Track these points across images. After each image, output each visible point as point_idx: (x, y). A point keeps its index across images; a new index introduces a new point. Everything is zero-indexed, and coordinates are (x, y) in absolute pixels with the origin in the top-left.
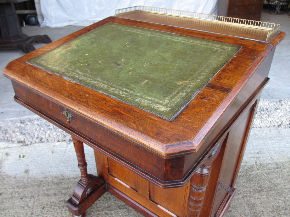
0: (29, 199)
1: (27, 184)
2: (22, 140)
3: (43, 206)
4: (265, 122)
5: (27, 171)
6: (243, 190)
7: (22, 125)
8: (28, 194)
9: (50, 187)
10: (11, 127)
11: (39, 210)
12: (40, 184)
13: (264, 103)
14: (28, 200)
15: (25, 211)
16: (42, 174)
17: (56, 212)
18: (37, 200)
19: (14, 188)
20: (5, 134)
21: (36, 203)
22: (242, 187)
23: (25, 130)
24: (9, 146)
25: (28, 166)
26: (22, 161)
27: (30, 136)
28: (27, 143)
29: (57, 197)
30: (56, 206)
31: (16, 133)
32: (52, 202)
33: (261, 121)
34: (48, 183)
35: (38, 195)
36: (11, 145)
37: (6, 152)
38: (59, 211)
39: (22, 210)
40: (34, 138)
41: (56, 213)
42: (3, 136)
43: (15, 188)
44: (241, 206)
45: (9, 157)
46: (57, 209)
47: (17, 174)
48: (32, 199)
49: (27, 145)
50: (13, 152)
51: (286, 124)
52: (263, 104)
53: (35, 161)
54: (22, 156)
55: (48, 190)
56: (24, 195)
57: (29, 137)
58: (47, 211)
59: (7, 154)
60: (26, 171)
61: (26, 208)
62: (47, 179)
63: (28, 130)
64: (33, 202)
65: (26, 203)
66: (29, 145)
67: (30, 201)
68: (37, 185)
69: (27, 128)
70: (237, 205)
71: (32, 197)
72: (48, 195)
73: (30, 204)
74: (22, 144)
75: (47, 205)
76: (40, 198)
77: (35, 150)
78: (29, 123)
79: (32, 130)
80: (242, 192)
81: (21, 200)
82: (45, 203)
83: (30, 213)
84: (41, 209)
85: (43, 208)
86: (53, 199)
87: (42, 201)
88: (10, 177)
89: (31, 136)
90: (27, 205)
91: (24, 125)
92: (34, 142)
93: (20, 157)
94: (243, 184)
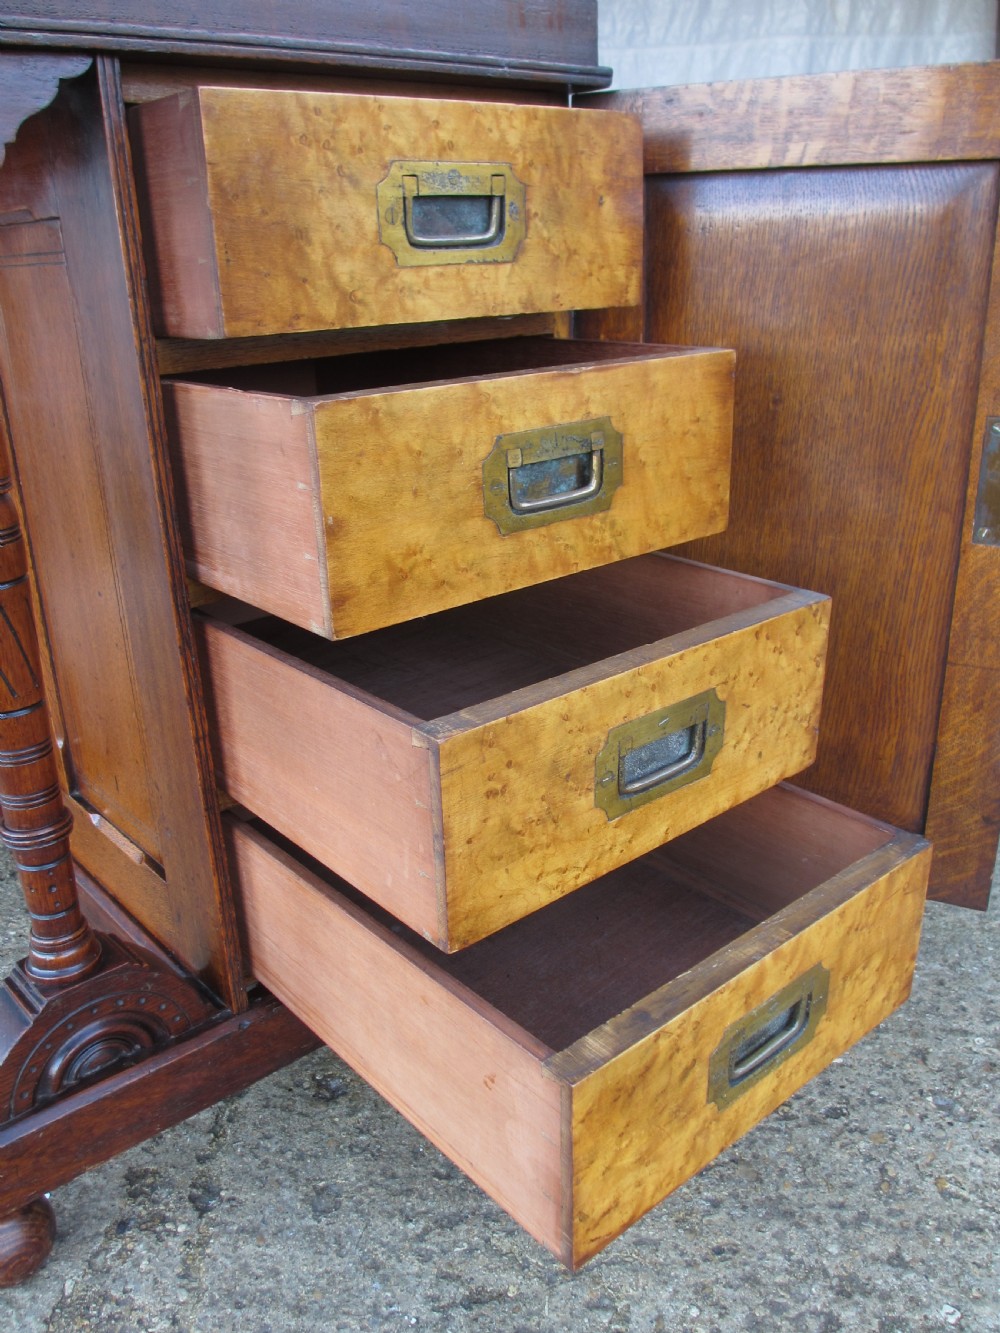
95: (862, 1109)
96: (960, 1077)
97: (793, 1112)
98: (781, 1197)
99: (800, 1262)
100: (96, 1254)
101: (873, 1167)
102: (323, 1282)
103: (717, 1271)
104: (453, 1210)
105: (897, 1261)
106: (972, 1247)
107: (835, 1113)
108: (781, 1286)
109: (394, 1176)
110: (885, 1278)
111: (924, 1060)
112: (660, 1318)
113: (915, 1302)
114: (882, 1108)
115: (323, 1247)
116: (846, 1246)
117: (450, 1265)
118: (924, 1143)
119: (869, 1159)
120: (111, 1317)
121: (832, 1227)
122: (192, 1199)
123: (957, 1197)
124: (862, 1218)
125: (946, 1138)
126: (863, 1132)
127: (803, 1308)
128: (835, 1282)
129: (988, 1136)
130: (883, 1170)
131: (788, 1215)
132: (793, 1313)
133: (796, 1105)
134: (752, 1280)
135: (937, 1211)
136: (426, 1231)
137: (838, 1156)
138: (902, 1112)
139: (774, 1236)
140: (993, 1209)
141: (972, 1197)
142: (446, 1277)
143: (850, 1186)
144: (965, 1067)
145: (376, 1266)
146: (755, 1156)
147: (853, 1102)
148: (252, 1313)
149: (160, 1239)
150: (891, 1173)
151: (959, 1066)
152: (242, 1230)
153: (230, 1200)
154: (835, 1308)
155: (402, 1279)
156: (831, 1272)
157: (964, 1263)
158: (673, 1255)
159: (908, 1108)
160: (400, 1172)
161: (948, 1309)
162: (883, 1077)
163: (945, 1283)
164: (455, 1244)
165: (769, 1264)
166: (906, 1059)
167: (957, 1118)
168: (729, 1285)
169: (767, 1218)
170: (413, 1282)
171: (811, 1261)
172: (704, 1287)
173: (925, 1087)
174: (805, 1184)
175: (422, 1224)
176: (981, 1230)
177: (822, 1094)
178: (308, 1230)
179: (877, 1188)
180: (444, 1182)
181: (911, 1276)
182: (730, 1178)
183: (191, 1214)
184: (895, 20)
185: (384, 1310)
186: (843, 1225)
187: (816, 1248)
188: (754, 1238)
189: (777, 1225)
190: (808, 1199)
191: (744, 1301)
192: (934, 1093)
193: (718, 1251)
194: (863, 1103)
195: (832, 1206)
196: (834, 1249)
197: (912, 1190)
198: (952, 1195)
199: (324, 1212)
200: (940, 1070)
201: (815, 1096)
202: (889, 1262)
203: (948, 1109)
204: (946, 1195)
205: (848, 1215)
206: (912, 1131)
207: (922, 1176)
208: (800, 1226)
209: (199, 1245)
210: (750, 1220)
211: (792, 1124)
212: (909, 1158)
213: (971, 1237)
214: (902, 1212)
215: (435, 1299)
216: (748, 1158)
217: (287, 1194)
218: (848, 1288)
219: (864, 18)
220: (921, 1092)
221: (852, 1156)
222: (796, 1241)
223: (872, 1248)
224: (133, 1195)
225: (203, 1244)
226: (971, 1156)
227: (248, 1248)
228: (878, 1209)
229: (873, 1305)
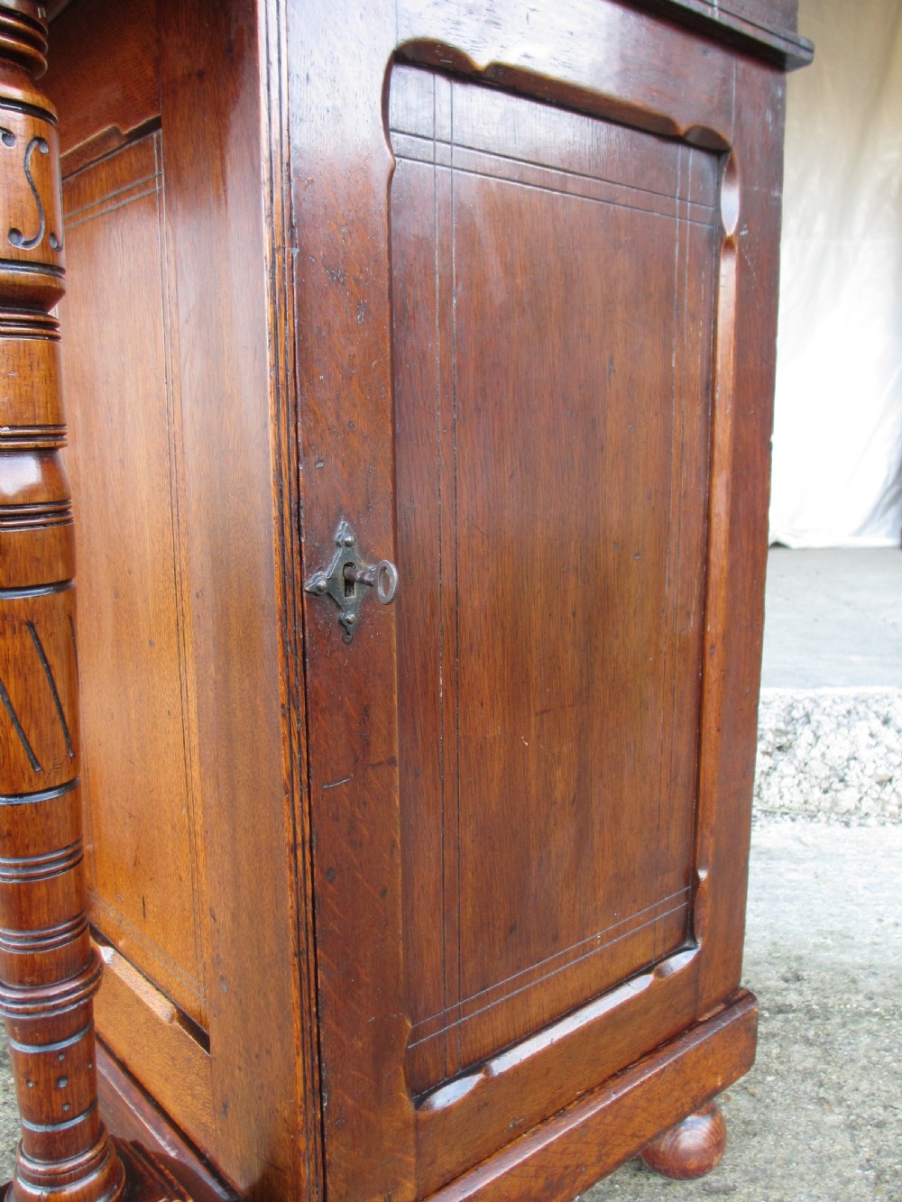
6: (864, 1086)
22: (864, 1068)
44: (819, 1174)
70: (788, 1162)
80: (857, 1097)
94: (872, 1053)
184: (819, 227)
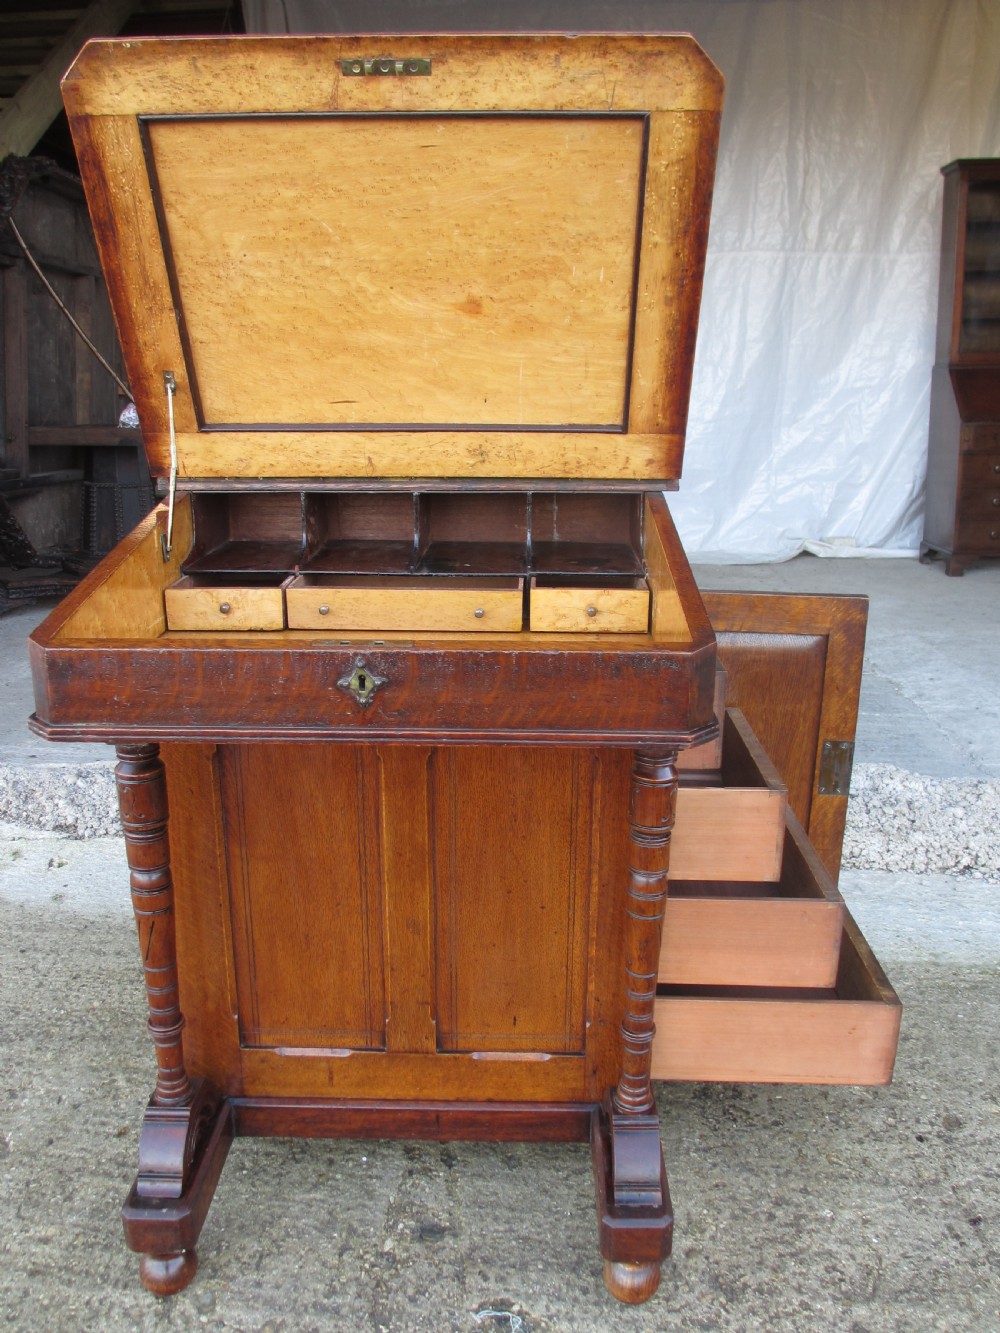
0: (44, 955)
1: (50, 925)
2: (70, 821)
3: (74, 974)
4: (901, 849)
5: (61, 896)
7: (80, 783)
8: (44, 944)
9: (110, 937)
10: (46, 785)
11: (63, 979)
12: (86, 927)
13: (906, 783)
14: (39, 956)
15: (24, 977)
16: (100, 907)
17: (108, 989)
18: (63, 959)
19: (10, 928)
20: (25, 802)
21: (59, 966)
23: (84, 796)
24: (27, 836)
25: (65, 886)
26: (54, 874)
27: (94, 813)
28: (80, 832)
29: (123, 960)
30: (109, 977)
31: (56, 801)
32: (103, 966)
33: (888, 844)
34: (110, 928)
35: (72, 950)
36: (33, 833)
37: (15, 848)
38: (116, 988)
39: (15, 975)
40: (104, 819)
41: (105, 992)
42: (17, 807)
43: (14, 928)
45: (20, 862)
46: (110, 984)
47: (28, 901)
48: (53, 955)
49: (82, 838)
50: (34, 852)
51: (993, 868)
52: (905, 786)
53: (89, 877)
54: (55, 864)
55: (101, 942)
56: (34, 945)
57: (89, 814)
58: (83, 986)
59: (16, 854)
60: (57, 898)
61: (29, 971)
62: (109, 920)
63: (94, 796)
64: (52, 961)
65: (31, 963)
66: (87, 839)
67: (44, 958)
68: (76, 928)
69: (91, 792)
71: (52, 951)
72: (99, 953)
73: (40, 966)
74: (65, 835)
75: (88, 972)
76: (75, 956)
77: (100, 852)
78: (100, 779)
79: (105, 797)
81: (19, 954)
82: (87, 968)
83: (37, 983)
84: (68, 979)
85: (75, 978)
86: (111, 963)
87: (77, 963)
88: (7, 903)
89: (97, 812)
90: (33, 967)
91: (87, 782)
92: (102, 832)
93: (50, 865)
95: (791, 1121)
96: (844, 1106)
97: (754, 1122)
98: (747, 1163)
99: (757, 1191)
100: (401, 1185)
101: (795, 1150)
102: (521, 1197)
103: (715, 1195)
104: (581, 1166)
105: (805, 1191)
106: (841, 1185)
107: (776, 1123)
108: (746, 1201)
109: (547, 1151)
110: (798, 1198)
111: (826, 1097)
112: (689, 1214)
113: (811, 1208)
114: (801, 1121)
115: (517, 1182)
116: (780, 1185)
117: (583, 1190)
118: (823, 1138)
119: (794, 1145)
120: (417, 1213)
121: (773, 1176)
122: (442, 1160)
123: (837, 1163)
124: (788, 1173)
125: (834, 1136)
126: (791, 1133)
127: (758, 1210)
128: (773, 1199)
129: (855, 1136)
130: (800, 1151)
131: (751, 1170)
132: (752, 1213)
133: (756, 1119)
134: (733, 1198)
135: (826, 1170)
136: (568, 1176)
137: (777, 1143)
138: (811, 1123)
139: (744, 1180)
140: (854, 1169)
141: (844, 1164)
142: (582, 1195)
143: (782, 1158)
144: (847, 1101)
145: (546, 1191)
146: (734, 1144)
147: (787, 1118)
148: (489, 1210)
149: (431, 1179)
150: (804, 1152)
151: (845, 1101)
152: (473, 1175)
153: (463, 1161)
154: (773, 1210)
155: (560, 1197)
156: (772, 1195)
157: (837, 1192)
158: (693, 1187)
159: (815, 1122)
160: (550, 1149)
161: (827, 1211)
162: (803, 1106)
163: (827, 1201)
164: (584, 1181)
165: (741, 1191)
166: (816, 1097)
167: (840, 1127)
168: (722, 1200)
169: (740, 1171)
170: (566, 1198)
171: (763, 1190)
172: (710, 1201)
173: (825, 1111)
174: (760, 1157)
175: (566, 1172)
176: (847, 1178)
177: (770, 1114)
178: (508, 1175)
179: (797, 1159)
180: (573, 1154)
181: (811, 1197)
182: (721, 1153)
183: (444, 1167)
184: (856, 242)
185: (554, 1209)
186: (778, 1175)
187: (766, 1185)
188: (733, 1180)
189: (745, 1175)
190: (761, 1163)
191: (729, 1207)
192: (830, 1114)
193: (717, 1186)
194: (792, 1118)
195: (773, 1167)
196: (774, 1186)
197: (815, 1160)
198: (834, 1163)
199: (514, 1167)
200: (833, 1103)
201: (766, 1115)
202: (801, 1192)
203: (837, 1123)
204: (832, 1163)
205: (781, 1171)
206: (816, 1133)
207: (820, 1154)
208: (757, 1175)
209: (453, 1181)
210: (731, 1172)
211: (753, 1128)
212: (814, 1145)
213: (841, 1181)
214: (808, 1170)
215: (577, 1205)
216: (731, 1144)
217: (493, 1159)
218: (779, 1202)
219: (831, 238)
220: (823, 1114)
221: (784, 1144)
222: (754, 1182)
223: (792, 1185)
224: (411, 1159)
225: (455, 1181)
226: (846, 1145)
227: (479, 1183)
228: (797, 1168)
229: (792, 1209)
